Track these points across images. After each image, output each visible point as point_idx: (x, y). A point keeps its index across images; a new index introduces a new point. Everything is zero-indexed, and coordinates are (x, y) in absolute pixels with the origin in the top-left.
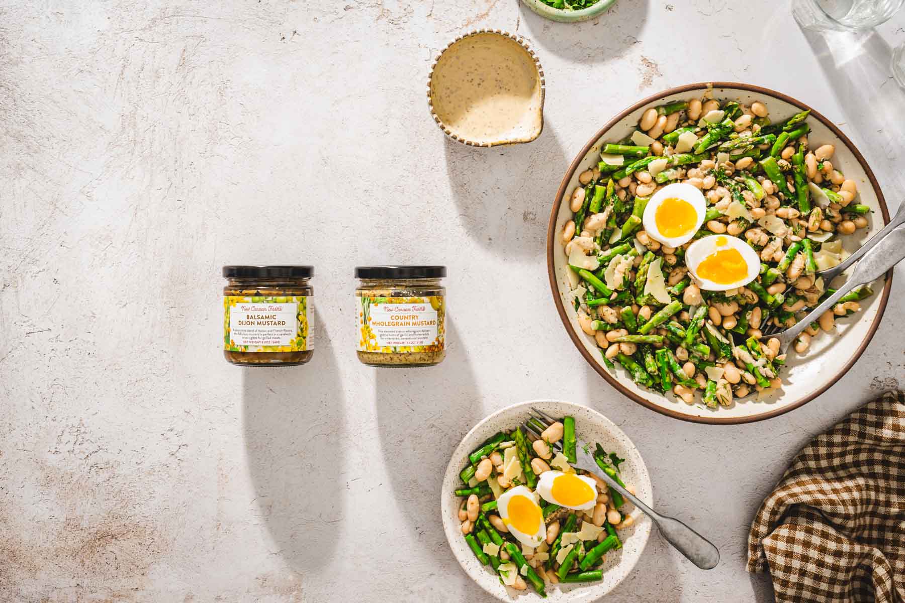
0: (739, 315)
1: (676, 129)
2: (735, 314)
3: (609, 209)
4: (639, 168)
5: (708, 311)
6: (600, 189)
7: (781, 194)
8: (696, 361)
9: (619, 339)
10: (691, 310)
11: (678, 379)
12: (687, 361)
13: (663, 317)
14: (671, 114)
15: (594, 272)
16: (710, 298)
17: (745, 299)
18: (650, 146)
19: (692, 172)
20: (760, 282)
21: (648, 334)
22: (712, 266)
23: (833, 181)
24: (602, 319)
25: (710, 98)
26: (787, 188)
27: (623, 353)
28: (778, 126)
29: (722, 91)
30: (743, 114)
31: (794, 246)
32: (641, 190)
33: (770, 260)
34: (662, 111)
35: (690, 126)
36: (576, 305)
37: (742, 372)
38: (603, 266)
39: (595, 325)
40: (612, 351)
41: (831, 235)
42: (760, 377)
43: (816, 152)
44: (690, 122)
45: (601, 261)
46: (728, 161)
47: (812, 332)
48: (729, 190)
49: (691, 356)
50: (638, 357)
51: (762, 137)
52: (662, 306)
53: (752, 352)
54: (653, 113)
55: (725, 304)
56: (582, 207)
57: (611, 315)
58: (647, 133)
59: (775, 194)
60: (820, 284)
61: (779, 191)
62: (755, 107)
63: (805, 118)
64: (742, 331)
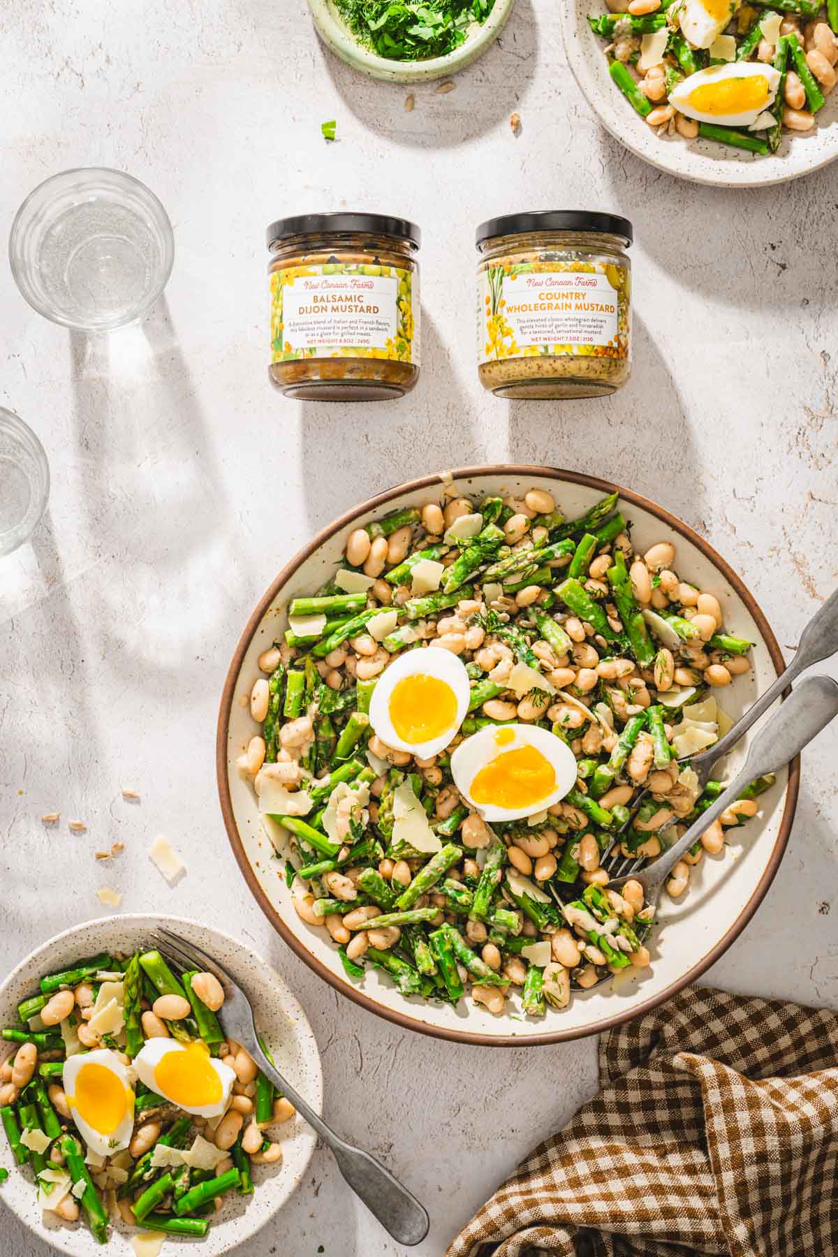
0: (561, 851)
1: (406, 558)
2: (552, 851)
3: (313, 708)
4: (354, 631)
5: (504, 853)
6: (295, 676)
7: (599, 637)
8: (501, 940)
9: (365, 925)
10: (479, 856)
11: (474, 975)
12: (486, 942)
13: (431, 875)
14: (394, 533)
15: (308, 818)
16: (509, 832)
17: (566, 822)
18: (371, 589)
19: (444, 623)
20: (585, 792)
21: (411, 908)
22: (494, 779)
23: (683, 601)
24: (332, 896)
25: (455, 496)
26: (608, 625)
27: (373, 947)
28: (577, 523)
29: (470, 482)
30: (514, 513)
31: (632, 723)
32: (363, 669)
33: (599, 752)
34: (376, 529)
35: (430, 546)
36: (288, 878)
37: (582, 945)
38: (320, 805)
39: (319, 906)
40: (356, 945)
41: (693, 691)
42: (610, 952)
43: (647, 557)
44: (429, 539)
45: (314, 797)
46: (501, 597)
47: (690, 858)
48: (508, 646)
49: (491, 933)
50: (403, 949)
51: (551, 548)
52: (427, 858)
53: (595, 911)
54: (361, 537)
55: (532, 837)
56: (270, 710)
57: (344, 886)
58: (361, 569)
59: (588, 640)
60: (689, 778)
61: (597, 633)
62: (531, 498)
63: (615, 505)
64: (568, 879)
